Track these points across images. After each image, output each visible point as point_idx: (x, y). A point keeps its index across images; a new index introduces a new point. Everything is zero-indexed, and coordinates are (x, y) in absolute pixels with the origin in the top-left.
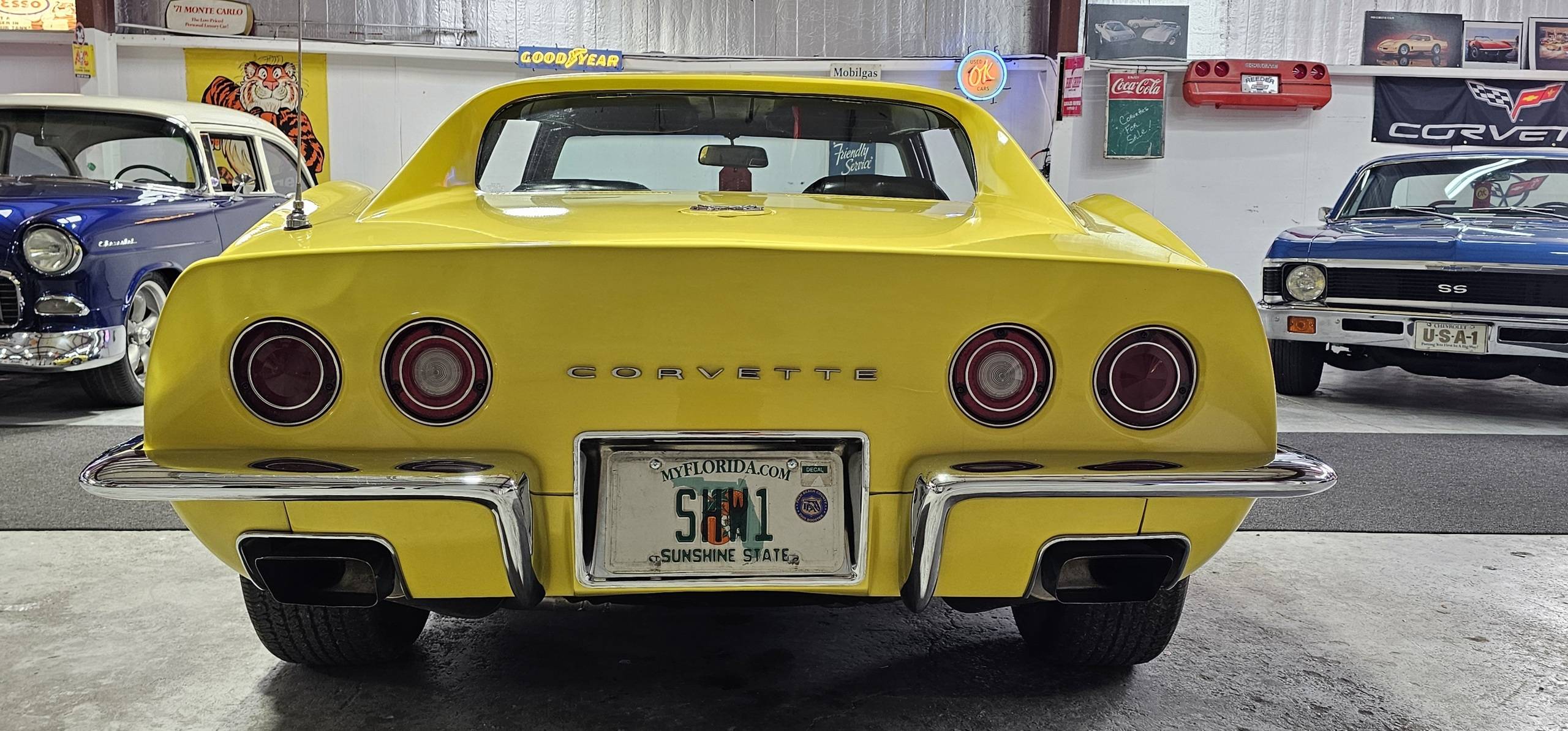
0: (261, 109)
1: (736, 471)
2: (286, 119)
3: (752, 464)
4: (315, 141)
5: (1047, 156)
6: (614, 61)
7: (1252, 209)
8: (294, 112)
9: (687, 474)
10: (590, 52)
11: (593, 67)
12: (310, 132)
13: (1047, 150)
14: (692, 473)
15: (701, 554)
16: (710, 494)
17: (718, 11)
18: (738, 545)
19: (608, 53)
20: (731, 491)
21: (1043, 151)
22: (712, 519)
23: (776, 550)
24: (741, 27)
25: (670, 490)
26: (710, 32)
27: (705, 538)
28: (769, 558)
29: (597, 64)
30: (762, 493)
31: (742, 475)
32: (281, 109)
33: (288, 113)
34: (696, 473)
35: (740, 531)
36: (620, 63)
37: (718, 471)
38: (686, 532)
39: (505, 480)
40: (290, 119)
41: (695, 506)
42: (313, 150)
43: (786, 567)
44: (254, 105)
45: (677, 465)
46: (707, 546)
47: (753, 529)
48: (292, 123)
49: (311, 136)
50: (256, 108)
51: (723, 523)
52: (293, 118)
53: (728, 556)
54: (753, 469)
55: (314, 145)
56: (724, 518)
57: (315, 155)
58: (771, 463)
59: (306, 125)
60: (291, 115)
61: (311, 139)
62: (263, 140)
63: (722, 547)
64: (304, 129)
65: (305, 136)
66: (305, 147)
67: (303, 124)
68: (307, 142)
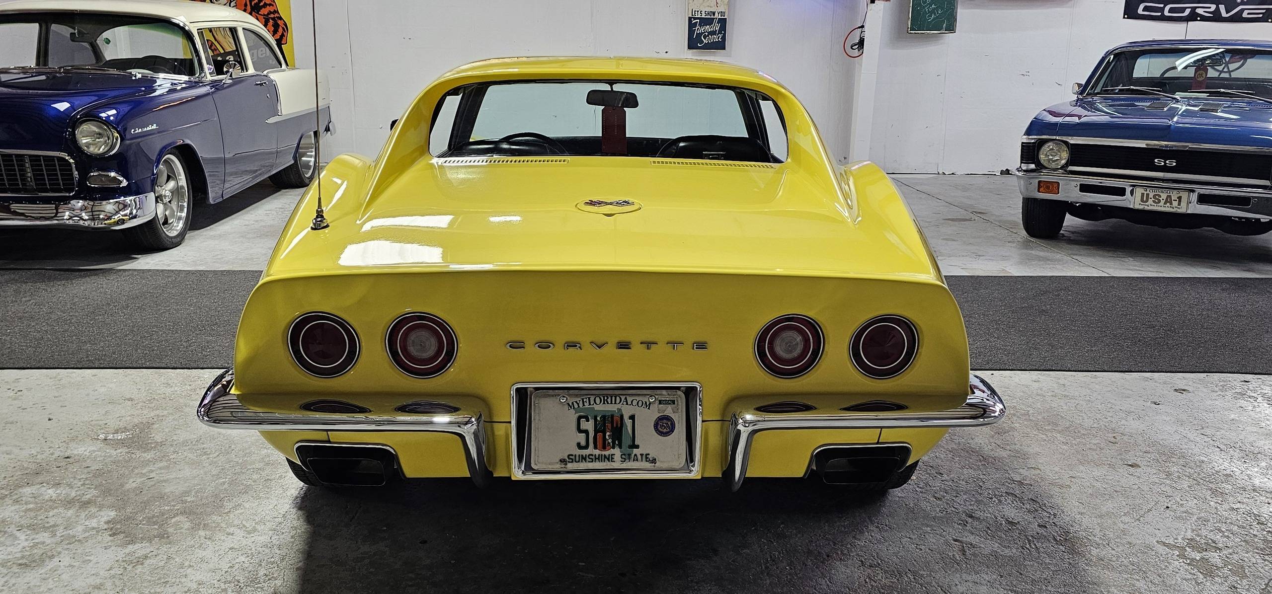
1: (615, 403)
2: (257, 1)
3: (626, 398)
4: (280, 18)
5: (862, 32)
7: (1025, 74)
9: (584, 405)
12: (276, 12)
13: (862, 27)
14: (587, 405)
15: (593, 457)
16: (598, 418)
18: (617, 452)
20: (612, 416)
21: (859, 27)
22: (600, 435)
23: (642, 455)
25: (573, 416)
27: (596, 448)
28: (637, 460)
30: (632, 417)
31: (619, 406)
34: (590, 404)
35: (618, 442)
37: (604, 403)
38: (583, 443)
39: (469, 418)
40: (260, 1)
41: (589, 426)
42: (279, 25)
43: (648, 465)
45: (578, 400)
46: (597, 452)
47: (626, 441)
48: (262, 4)
49: (276, 15)
51: (607, 437)
52: (262, 0)
53: (610, 458)
54: (627, 402)
55: (279, 22)
56: (608, 434)
57: (280, 30)
58: (638, 398)
59: (273, 5)
61: (277, 17)
62: (243, 29)
63: (607, 453)
64: (272, 9)
65: (272, 16)
66: (273, 26)
67: (270, 5)
68: (273, 19)
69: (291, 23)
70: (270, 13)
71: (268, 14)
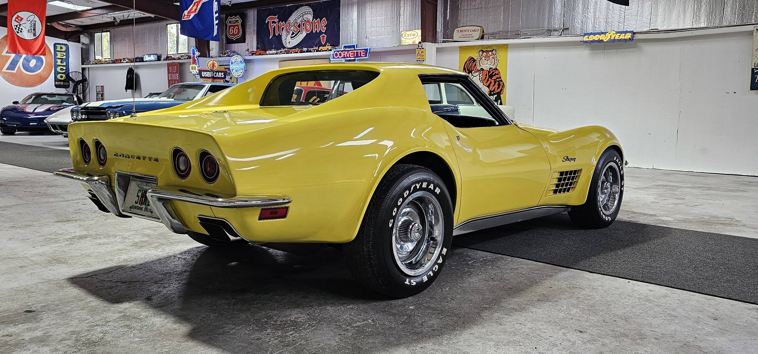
0: (483, 69)
1: (149, 186)
2: (491, 72)
4: (501, 81)
6: (628, 36)
8: (495, 69)
9: (141, 186)
10: (617, 33)
11: (618, 40)
12: (500, 78)
15: (138, 208)
16: (143, 191)
17: (690, 5)
18: (144, 206)
19: (626, 32)
22: (142, 198)
23: (150, 209)
24: (702, 11)
26: (685, 16)
27: (139, 204)
28: (148, 211)
29: (620, 38)
32: (490, 68)
33: (492, 70)
36: (633, 37)
37: (146, 186)
38: (137, 201)
40: (493, 72)
42: (500, 84)
43: (150, 214)
44: (481, 67)
45: (140, 183)
46: (139, 206)
47: (147, 202)
48: (494, 74)
49: (500, 79)
50: (481, 69)
51: (143, 200)
52: (494, 72)
53: (141, 209)
54: (152, 185)
55: (501, 83)
57: (501, 87)
59: (499, 74)
60: (494, 71)
61: (500, 80)
63: (141, 207)
64: (498, 76)
65: (498, 80)
66: (498, 85)
67: (498, 74)
68: (498, 81)
69: (506, 83)
70: (497, 78)
71: (496, 79)
